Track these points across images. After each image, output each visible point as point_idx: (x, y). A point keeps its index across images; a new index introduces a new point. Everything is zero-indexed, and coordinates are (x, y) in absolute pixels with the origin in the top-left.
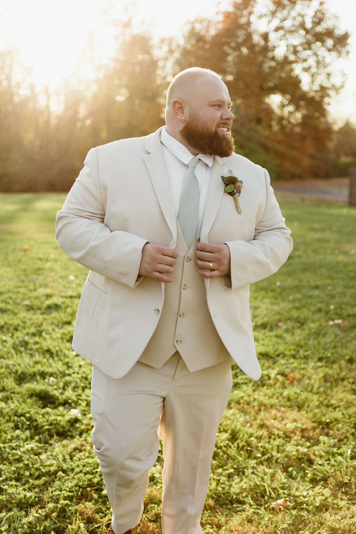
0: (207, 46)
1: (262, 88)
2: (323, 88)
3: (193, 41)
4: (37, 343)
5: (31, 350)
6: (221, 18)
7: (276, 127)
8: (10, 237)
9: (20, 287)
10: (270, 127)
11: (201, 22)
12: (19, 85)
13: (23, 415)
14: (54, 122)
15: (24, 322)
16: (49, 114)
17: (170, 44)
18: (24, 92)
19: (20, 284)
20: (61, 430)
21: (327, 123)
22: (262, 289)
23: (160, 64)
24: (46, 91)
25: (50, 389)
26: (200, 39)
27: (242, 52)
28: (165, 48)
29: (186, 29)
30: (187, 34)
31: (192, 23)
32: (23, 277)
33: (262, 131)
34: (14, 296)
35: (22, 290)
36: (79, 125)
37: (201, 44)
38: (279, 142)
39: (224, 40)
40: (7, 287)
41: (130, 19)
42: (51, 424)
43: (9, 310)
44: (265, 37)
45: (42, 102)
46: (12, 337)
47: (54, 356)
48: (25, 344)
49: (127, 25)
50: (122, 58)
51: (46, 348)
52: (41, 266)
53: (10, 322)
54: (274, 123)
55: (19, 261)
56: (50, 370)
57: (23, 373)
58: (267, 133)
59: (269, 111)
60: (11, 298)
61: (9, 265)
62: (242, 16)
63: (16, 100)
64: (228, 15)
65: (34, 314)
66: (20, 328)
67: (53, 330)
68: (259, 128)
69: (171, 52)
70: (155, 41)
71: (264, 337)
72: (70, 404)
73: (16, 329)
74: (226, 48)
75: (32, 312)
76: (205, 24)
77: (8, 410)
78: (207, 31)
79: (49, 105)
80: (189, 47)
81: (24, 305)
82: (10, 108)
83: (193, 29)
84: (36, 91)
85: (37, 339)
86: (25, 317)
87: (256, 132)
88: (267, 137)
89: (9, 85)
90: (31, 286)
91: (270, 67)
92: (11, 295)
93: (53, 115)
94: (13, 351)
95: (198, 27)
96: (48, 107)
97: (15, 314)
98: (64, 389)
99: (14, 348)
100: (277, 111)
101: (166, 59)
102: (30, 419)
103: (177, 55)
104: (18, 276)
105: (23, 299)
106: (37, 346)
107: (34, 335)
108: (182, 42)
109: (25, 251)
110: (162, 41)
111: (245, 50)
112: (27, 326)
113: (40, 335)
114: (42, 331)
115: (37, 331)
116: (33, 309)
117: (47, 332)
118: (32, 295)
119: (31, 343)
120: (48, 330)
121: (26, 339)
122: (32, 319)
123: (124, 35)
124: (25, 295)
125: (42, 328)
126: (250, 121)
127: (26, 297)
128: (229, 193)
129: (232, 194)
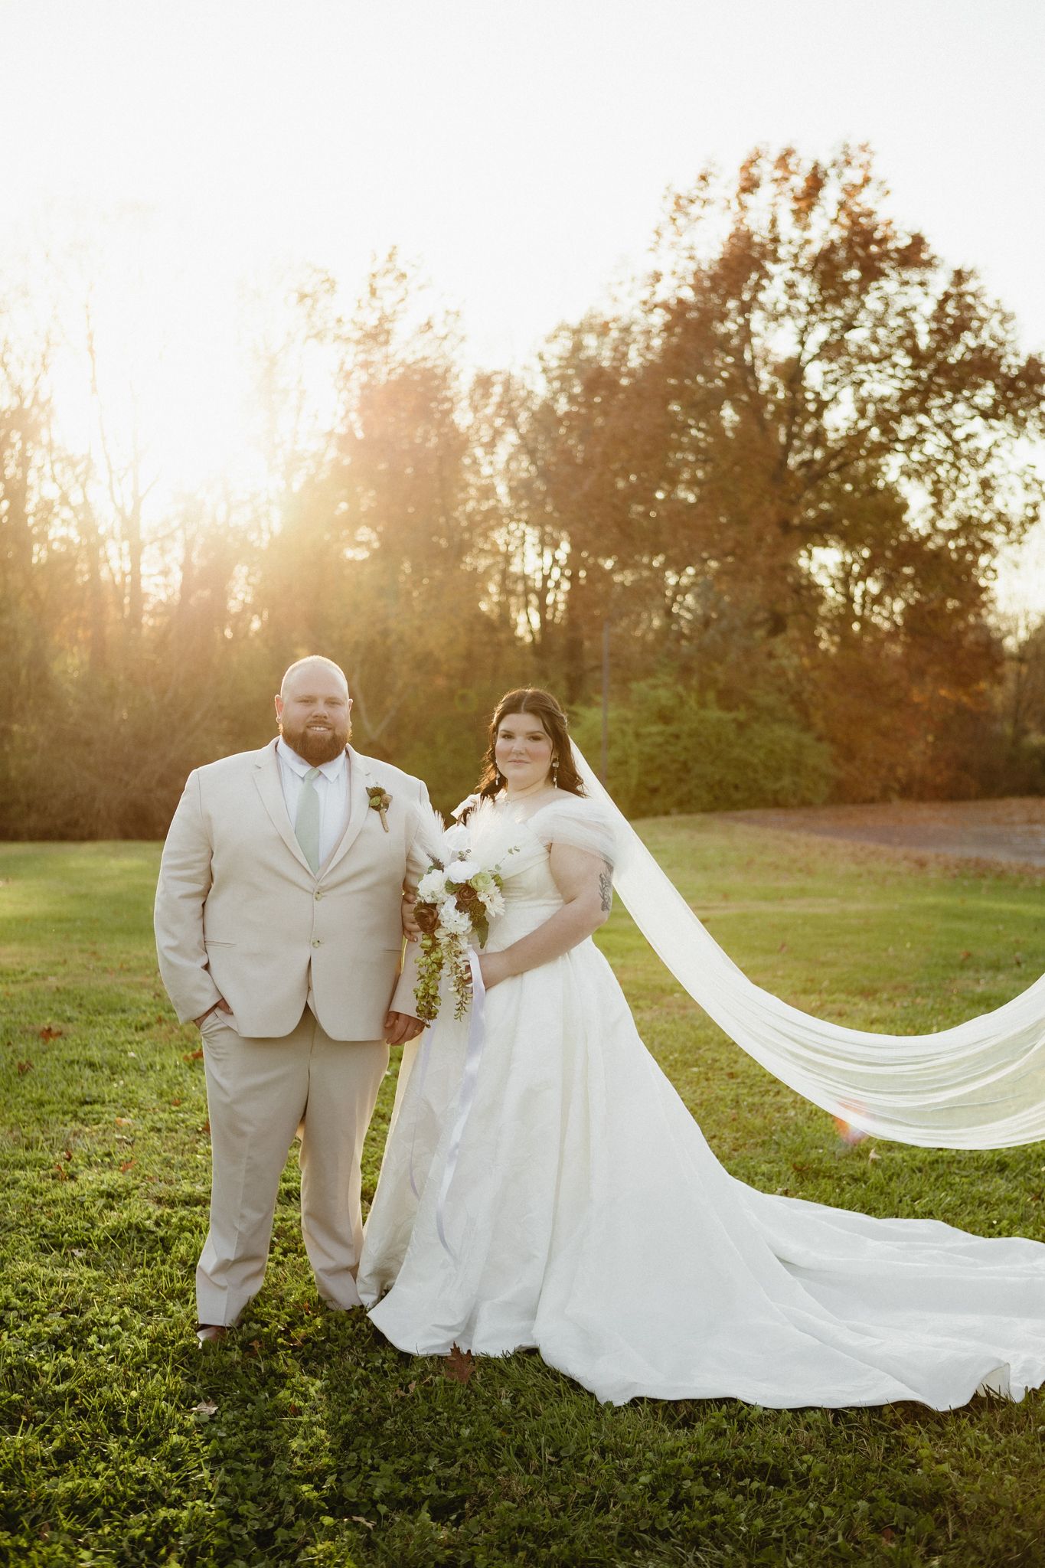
0: (618, 399)
1: (786, 526)
2: (968, 525)
3: (578, 389)
6: (658, 319)
7: (827, 643)
10: (811, 640)
11: (604, 330)
12: (48, 511)
16: (138, 597)
18: (61, 531)
21: (984, 628)
26: (598, 381)
27: (720, 422)
31: (577, 332)
32: (34, 1133)
33: (788, 656)
35: (25, 1176)
39: (672, 381)
41: (384, 320)
44: (792, 373)
45: (115, 563)
49: (378, 335)
52: (95, 1091)
54: (822, 631)
55: (24, 1070)
58: (803, 661)
59: (807, 592)
62: (723, 317)
63: (39, 554)
64: (678, 310)
68: (778, 645)
70: (463, 384)
75: (56, 1256)
76: (613, 339)
80: (562, 404)
83: (577, 350)
84: (102, 529)
87: (770, 655)
88: (802, 675)
89: (14, 512)
91: (807, 464)
93: (151, 603)
96: (136, 577)
100: (833, 595)
107: (57, 1343)
108: (541, 389)
110: (484, 383)
111: (729, 414)
112: (36, 1312)
113: (80, 1346)
114: (87, 1329)
115: (71, 1328)
116: (58, 1246)
117: (104, 1331)
118: (58, 1193)
119: (45, 1374)
120: (107, 1324)
121: (32, 1358)
122: (52, 1283)
123: (366, 365)
124: (34, 1192)
125: (88, 1315)
126: (751, 625)
127: (39, 1201)
128: (373, 807)
129: (377, 808)
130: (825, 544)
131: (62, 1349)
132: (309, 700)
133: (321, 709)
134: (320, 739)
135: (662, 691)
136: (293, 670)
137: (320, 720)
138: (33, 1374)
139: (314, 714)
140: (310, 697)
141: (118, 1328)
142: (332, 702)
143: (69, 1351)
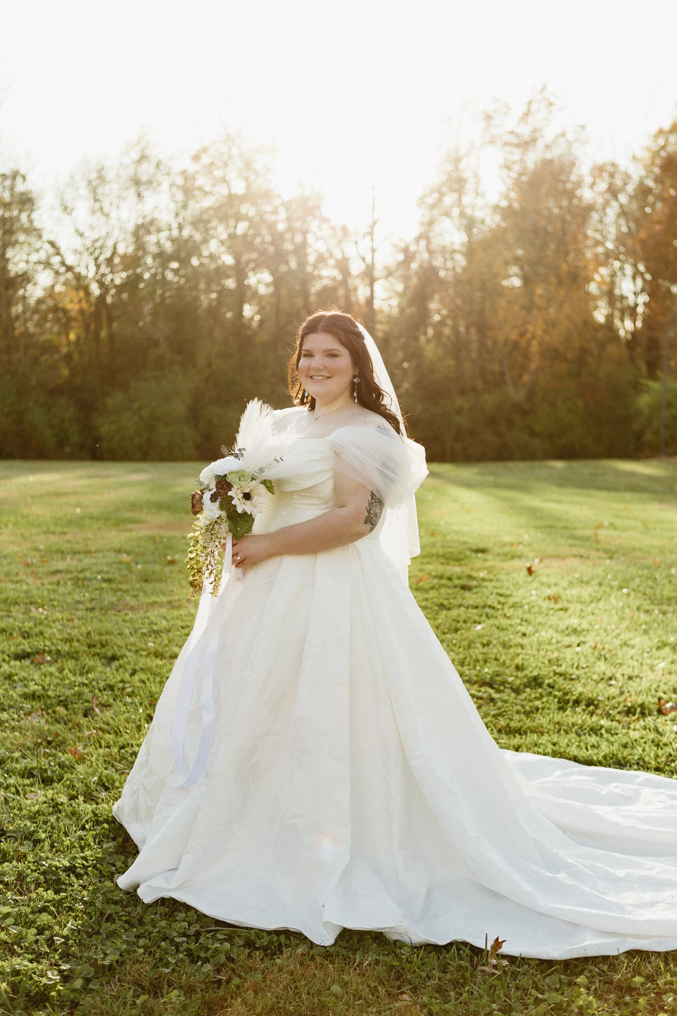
3: (657, 172)
12: (321, 260)
17: (611, 178)
18: (327, 273)
23: (594, 215)
24: (369, 272)
45: (360, 293)
79: (374, 298)
80: (648, 181)
82: (299, 302)
101: (605, 205)
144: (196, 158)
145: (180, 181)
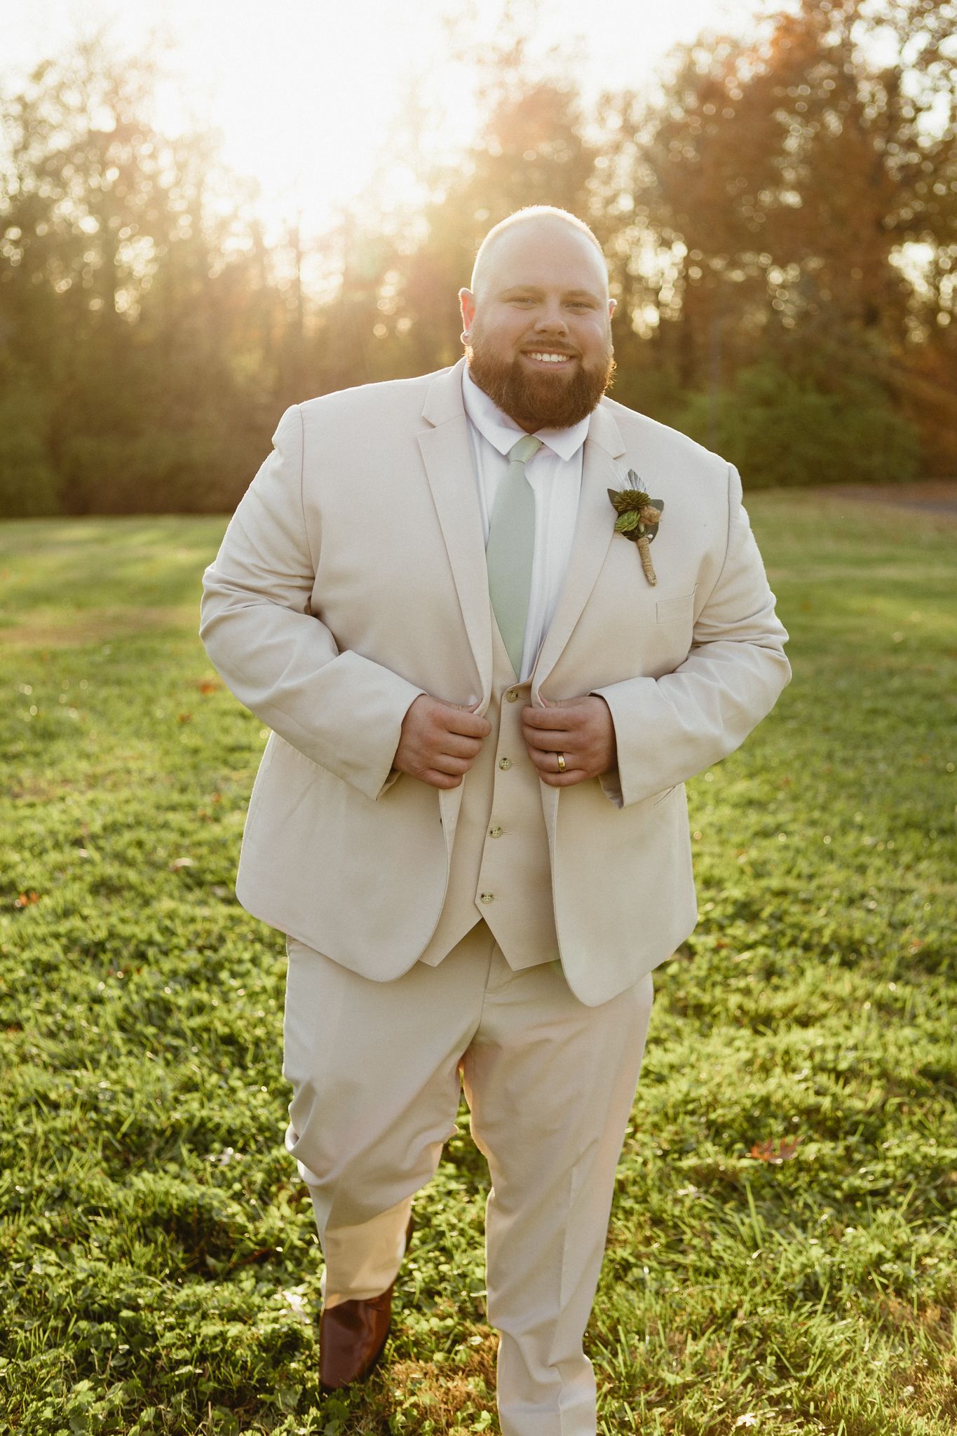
0: (729, 112)
1: (879, 225)
3: (691, 100)
4: (200, 1008)
5: (178, 1033)
6: (767, 31)
7: (918, 335)
8: (169, 646)
9: (173, 808)
10: (902, 332)
11: (713, 45)
12: (223, 226)
13: (109, 1313)
14: (312, 323)
15: (168, 932)
16: (301, 300)
17: (626, 109)
18: (235, 245)
19: (176, 797)
20: (236, 1379)
22: (909, 825)
23: (601, 163)
24: (293, 241)
25: (216, 1195)
26: (710, 91)
27: (824, 126)
28: (615, 121)
29: (671, 69)
30: (672, 80)
31: (689, 50)
32: (187, 777)
33: (882, 345)
34: (149, 838)
35: (175, 818)
36: (380, 331)
37: (710, 109)
38: (929, 375)
39: (778, 92)
40: (134, 807)
41: (519, 43)
42: (202, 1358)
43: (131, 887)
44: (891, 80)
45: (281, 272)
46: (124, 984)
47: (249, 1058)
48: (161, 1010)
49: (511, 59)
50: (496, 148)
51: (223, 1030)
52: (244, 740)
53: (126, 930)
54: (912, 323)
55: (185, 721)
56: (228, 1117)
57: (140, 1129)
58: (894, 350)
59: (896, 287)
60: (140, 844)
61: (153, 736)
62: (827, 27)
63: (217, 267)
64: (787, 26)
65: (202, 903)
66: (151, 952)
67: (255, 961)
68: (873, 336)
69: (629, 129)
70: (587, 102)
71: (932, 1003)
72: (279, 1261)
73: (142, 956)
74: (781, 116)
75: (198, 894)
76: (724, 51)
77: (61, 1287)
78: (730, 67)
79: (301, 279)
80: (678, 114)
81: (176, 871)
82: (196, 287)
83: (690, 66)
84: (268, 242)
85: (200, 995)
86: (171, 916)
87: (865, 346)
88: (894, 362)
89: (196, 226)
90: (206, 803)
91: (904, 168)
92: (142, 834)
93: (311, 307)
94: (118, 1037)
95: (705, 62)
96: (296, 283)
97: (147, 902)
98: (266, 1198)
99: (122, 1028)
100: (922, 288)
101: (617, 148)
102: (133, 1331)
103: (646, 137)
104: (173, 771)
105: (177, 850)
106: (197, 1021)
107: (192, 978)
108: (659, 100)
109: (204, 688)
110: (607, 100)
111: (833, 122)
112: (177, 947)
113: (213, 980)
114: (220, 966)
115: (206, 963)
116: (200, 884)
117: (236, 968)
118: (204, 835)
119: (179, 1008)
120: (240, 961)
121: (167, 992)
122: (193, 920)
123: (501, 84)
124: (183, 833)
125: (222, 952)
126: (847, 317)
127: (186, 841)
128: (625, 534)
129: (633, 535)
130: (917, 240)
131: (196, 983)
132: (528, 298)
133: (553, 317)
134: (550, 381)
135: (763, 378)
136: (498, 235)
137: (552, 341)
138: (167, 1008)
139: (539, 326)
140: (531, 289)
141: (249, 966)
142: (577, 302)
143: (203, 985)
144: (38, 76)
145: (16, 109)
